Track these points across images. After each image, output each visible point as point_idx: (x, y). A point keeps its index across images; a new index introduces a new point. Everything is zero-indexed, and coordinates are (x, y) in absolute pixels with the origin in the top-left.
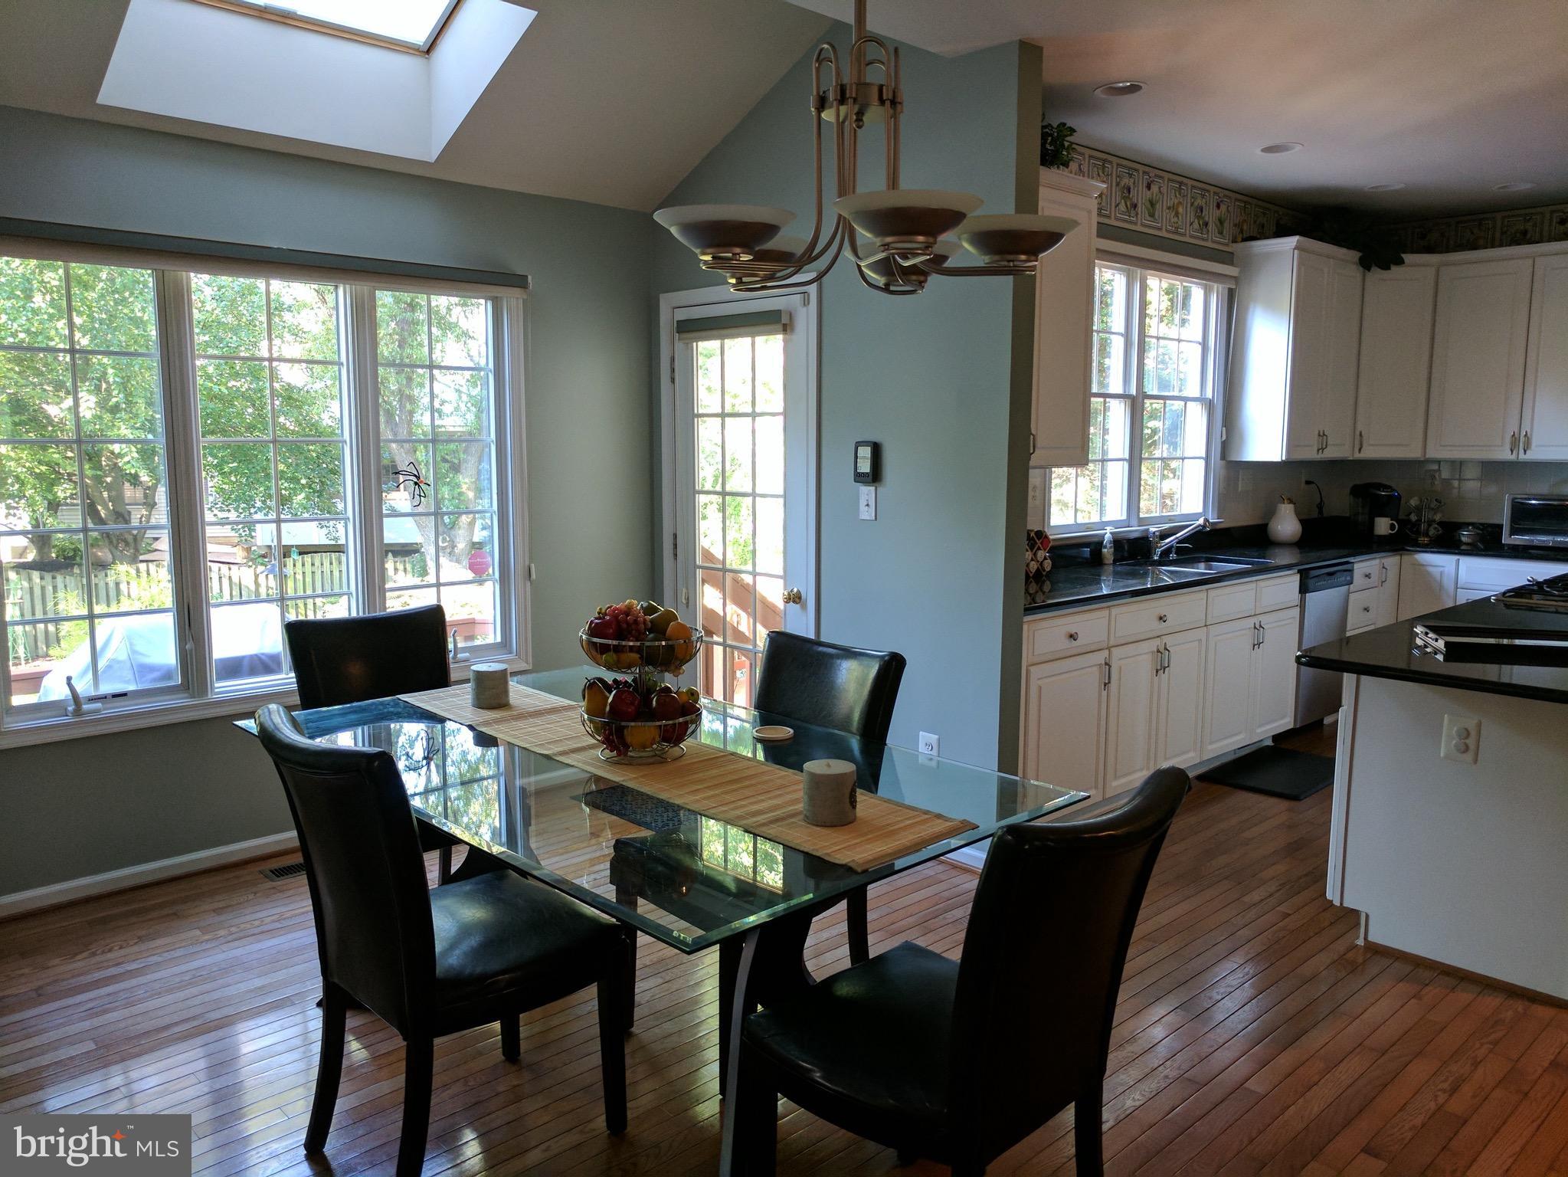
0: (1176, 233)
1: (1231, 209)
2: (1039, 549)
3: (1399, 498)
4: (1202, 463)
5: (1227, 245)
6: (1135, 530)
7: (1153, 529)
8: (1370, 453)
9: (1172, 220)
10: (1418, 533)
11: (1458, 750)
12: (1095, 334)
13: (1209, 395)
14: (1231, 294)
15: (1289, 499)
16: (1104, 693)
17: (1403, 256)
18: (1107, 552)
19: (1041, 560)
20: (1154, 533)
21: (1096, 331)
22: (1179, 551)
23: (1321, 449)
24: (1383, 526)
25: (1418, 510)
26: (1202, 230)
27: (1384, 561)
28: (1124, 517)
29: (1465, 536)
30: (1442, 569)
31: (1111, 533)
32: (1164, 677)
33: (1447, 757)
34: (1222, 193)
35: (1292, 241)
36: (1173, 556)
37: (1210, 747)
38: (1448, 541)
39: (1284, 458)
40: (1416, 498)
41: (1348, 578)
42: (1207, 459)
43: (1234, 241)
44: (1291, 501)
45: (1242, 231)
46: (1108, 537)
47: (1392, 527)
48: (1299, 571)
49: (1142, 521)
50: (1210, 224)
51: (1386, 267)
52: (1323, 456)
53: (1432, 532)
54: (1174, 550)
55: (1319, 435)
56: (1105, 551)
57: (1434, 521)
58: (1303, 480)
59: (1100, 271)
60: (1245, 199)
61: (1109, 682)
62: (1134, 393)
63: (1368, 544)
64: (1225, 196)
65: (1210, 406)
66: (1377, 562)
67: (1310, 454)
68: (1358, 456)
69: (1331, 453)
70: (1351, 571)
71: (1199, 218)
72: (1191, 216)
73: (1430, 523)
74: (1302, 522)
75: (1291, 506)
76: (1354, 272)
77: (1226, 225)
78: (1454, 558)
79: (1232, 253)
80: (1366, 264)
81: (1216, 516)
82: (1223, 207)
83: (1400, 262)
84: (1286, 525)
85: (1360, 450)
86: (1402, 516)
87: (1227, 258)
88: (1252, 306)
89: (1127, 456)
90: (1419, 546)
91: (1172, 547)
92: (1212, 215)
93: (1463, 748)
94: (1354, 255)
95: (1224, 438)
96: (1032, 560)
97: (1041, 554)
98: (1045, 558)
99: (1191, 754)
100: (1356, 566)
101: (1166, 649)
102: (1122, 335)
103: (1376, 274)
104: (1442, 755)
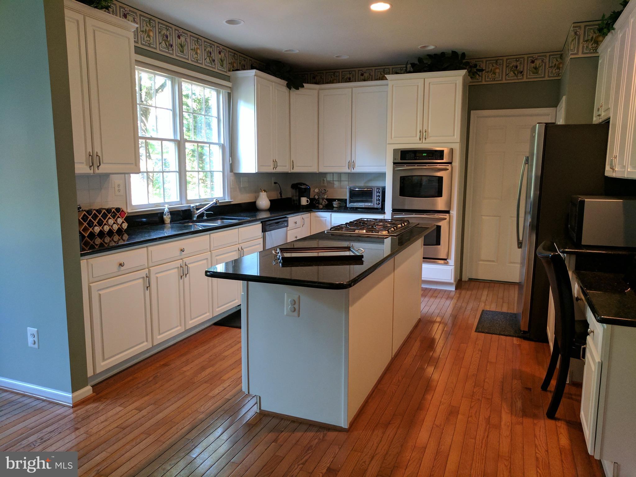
0: (197, 62)
1: (227, 55)
2: (118, 217)
3: (310, 189)
4: (221, 174)
5: (226, 72)
6: (184, 206)
7: (192, 205)
8: (297, 170)
9: (194, 56)
10: (319, 203)
11: (291, 311)
12: (138, 106)
13: (222, 142)
14: (229, 95)
15: (264, 190)
16: (147, 292)
17: (304, 84)
18: (167, 218)
19: (120, 223)
20: (193, 207)
21: (138, 104)
22: (208, 215)
23: (275, 167)
24: (304, 201)
25: (318, 194)
26: (212, 63)
27: (303, 216)
28: (179, 200)
29: (335, 204)
30: (325, 218)
31: (168, 208)
32: (186, 279)
33: (287, 315)
34: (221, 47)
35: (253, 72)
36: (205, 218)
37: (217, 310)
38: (329, 207)
39: (257, 172)
40: (317, 189)
41: (286, 224)
42: (223, 172)
43: (229, 71)
44: (265, 191)
45: (233, 67)
46: (166, 210)
47: (307, 201)
48: (262, 222)
49: (188, 202)
50: (216, 61)
51: (297, 88)
52: (276, 171)
53: (323, 203)
54: (205, 215)
55: (273, 161)
56: (165, 217)
57: (324, 198)
58: (273, 182)
59: (138, 72)
60: (234, 52)
61: (149, 286)
62: (179, 139)
63: (297, 209)
64: (223, 49)
65: (223, 147)
66: (300, 216)
67: (270, 169)
68: (292, 171)
69: (279, 170)
70: (287, 221)
71: (210, 57)
72: (205, 55)
73: (323, 199)
74: (270, 200)
75: (265, 193)
76: (285, 89)
77: (225, 62)
78: (330, 213)
79: (229, 76)
80: (289, 86)
81: (229, 198)
82: (222, 54)
83: (303, 87)
84: (264, 202)
85: (293, 169)
86: (311, 197)
87: (227, 79)
88: (239, 101)
89: (177, 170)
90: (319, 209)
91: (203, 213)
92: (216, 56)
93: (293, 309)
94: (285, 83)
95: (231, 162)
96: (114, 223)
97: (120, 221)
98: (123, 222)
99: (208, 314)
100: (289, 219)
101: (186, 265)
102: (171, 110)
103: (294, 92)
104: (285, 314)
